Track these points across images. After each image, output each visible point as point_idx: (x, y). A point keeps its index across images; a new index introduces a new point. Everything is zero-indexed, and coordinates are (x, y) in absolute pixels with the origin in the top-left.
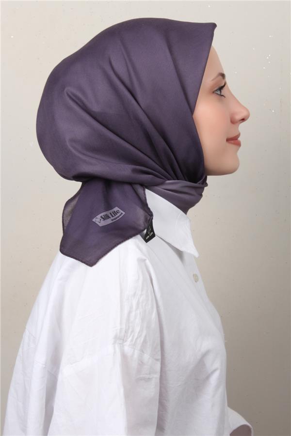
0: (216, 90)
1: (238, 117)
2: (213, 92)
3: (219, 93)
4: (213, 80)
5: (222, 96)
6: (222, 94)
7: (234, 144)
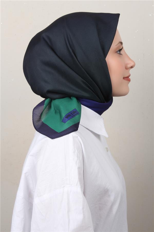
0: (118, 51)
1: (129, 66)
2: (116, 52)
3: (119, 52)
4: (116, 45)
5: (121, 54)
6: (121, 53)
7: (127, 80)
